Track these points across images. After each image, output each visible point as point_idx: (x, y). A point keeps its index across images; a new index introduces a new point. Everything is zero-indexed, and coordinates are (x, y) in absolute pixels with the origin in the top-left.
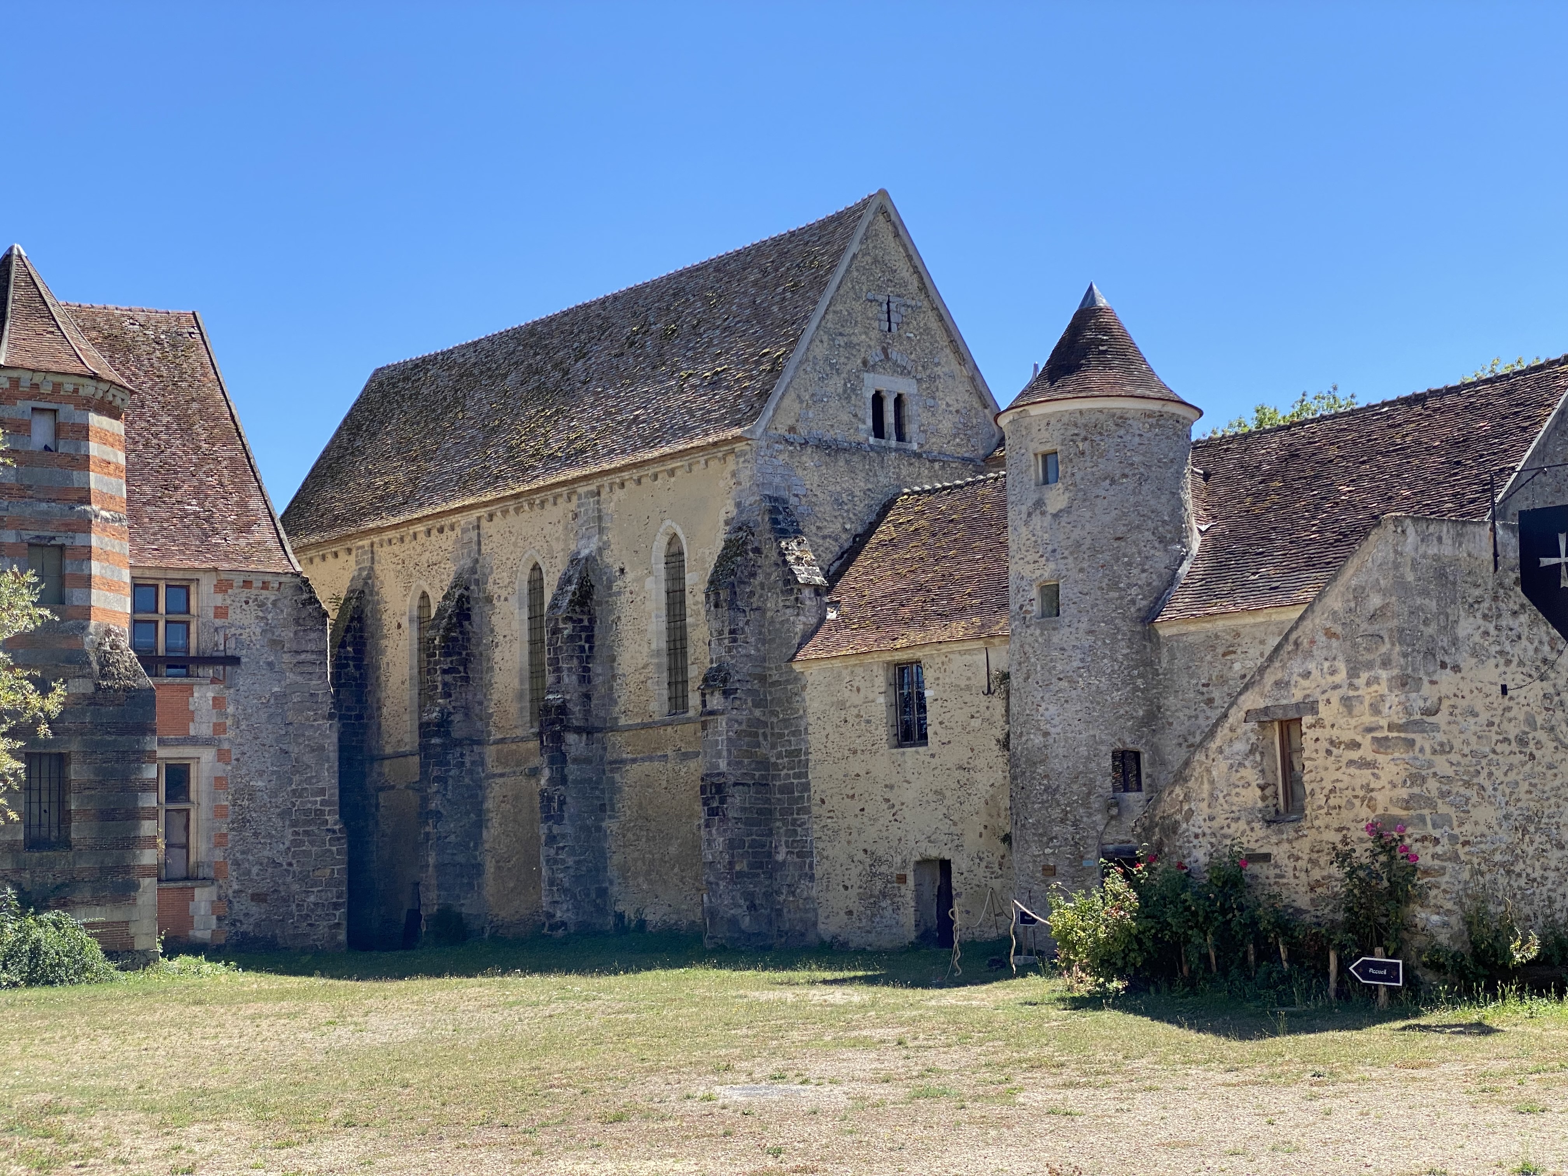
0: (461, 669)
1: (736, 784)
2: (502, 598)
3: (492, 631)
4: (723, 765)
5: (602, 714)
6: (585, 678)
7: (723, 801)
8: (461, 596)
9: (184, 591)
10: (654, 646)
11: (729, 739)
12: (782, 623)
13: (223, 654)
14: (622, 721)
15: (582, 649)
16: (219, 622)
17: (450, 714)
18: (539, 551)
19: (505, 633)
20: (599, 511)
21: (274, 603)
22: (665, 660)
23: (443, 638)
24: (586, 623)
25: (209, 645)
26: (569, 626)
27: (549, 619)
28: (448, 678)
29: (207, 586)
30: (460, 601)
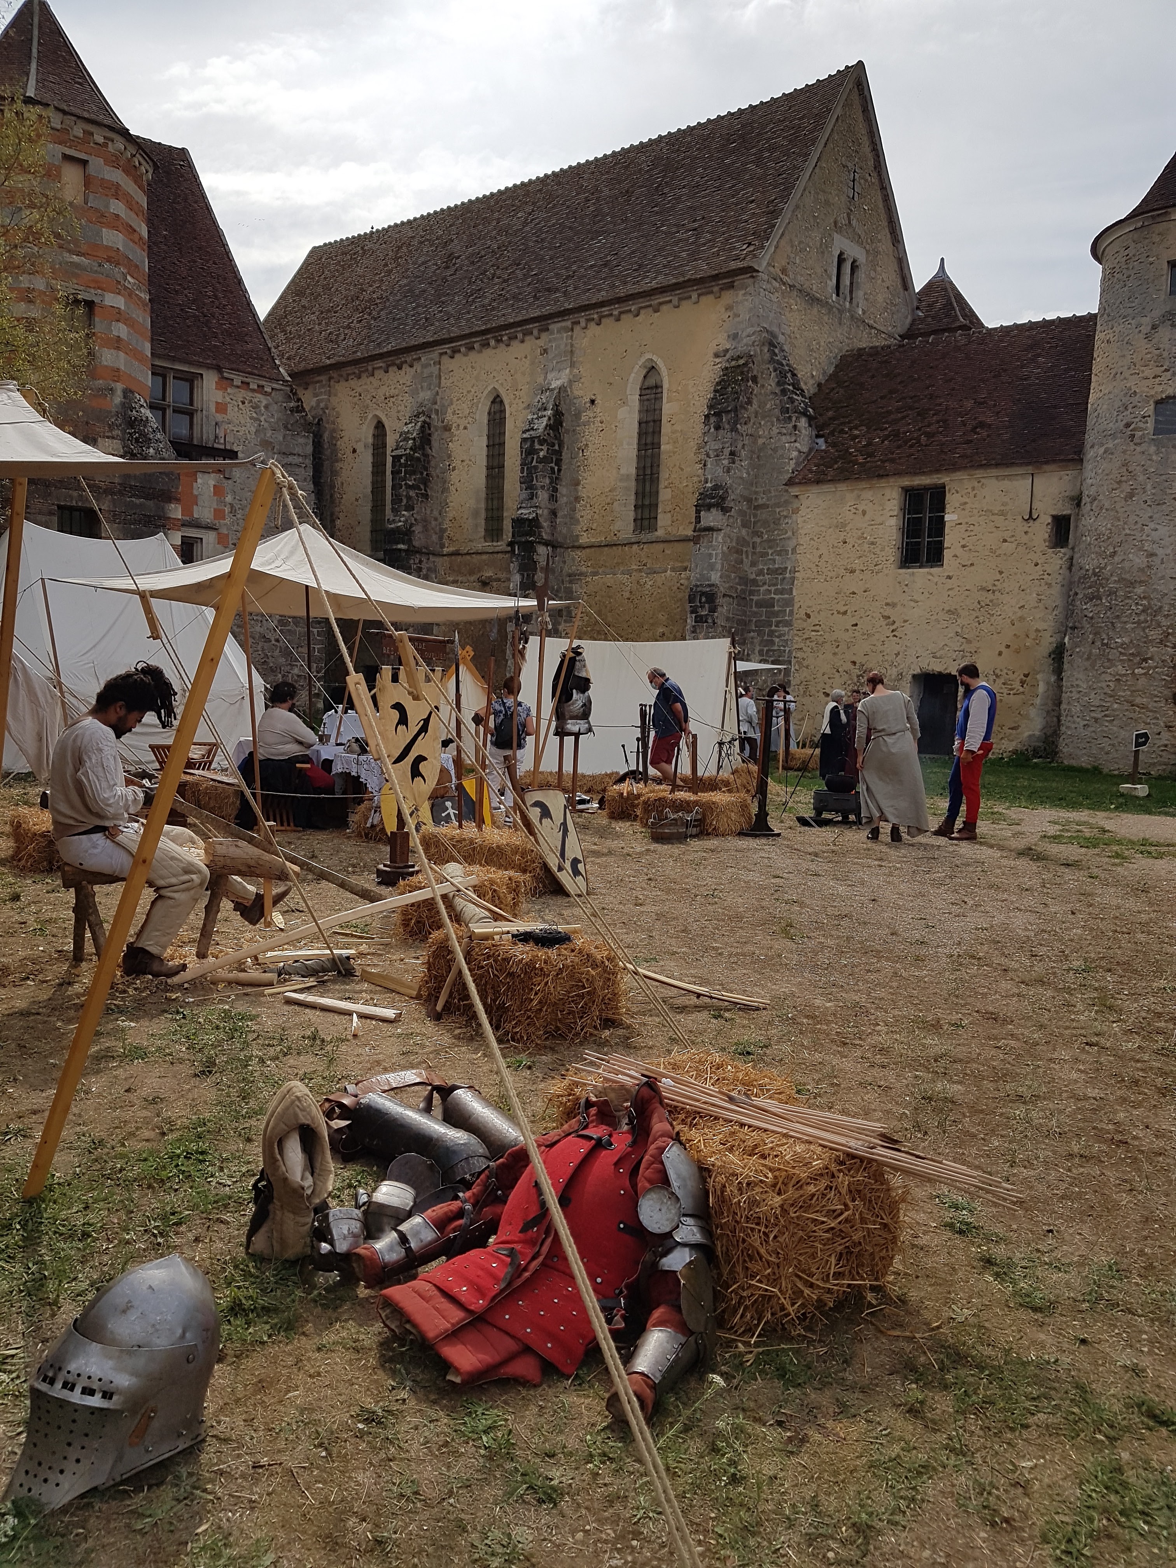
0: (422, 487)
1: (724, 595)
2: (461, 427)
3: (449, 456)
4: (715, 577)
5: (564, 531)
6: (553, 496)
7: (713, 610)
8: (424, 422)
9: (188, 384)
10: (623, 471)
11: (723, 553)
12: (775, 450)
13: (222, 447)
14: (584, 540)
15: (552, 469)
16: (219, 417)
17: (412, 525)
18: (502, 384)
19: (464, 458)
20: (572, 346)
21: (266, 407)
22: (633, 484)
23: (409, 457)
24: (557, 447)
25: (212, 437)
26: (545, 447)
27: (524, 440)
28: (412, 493)
29: (210, 380)
30: (422, 427)
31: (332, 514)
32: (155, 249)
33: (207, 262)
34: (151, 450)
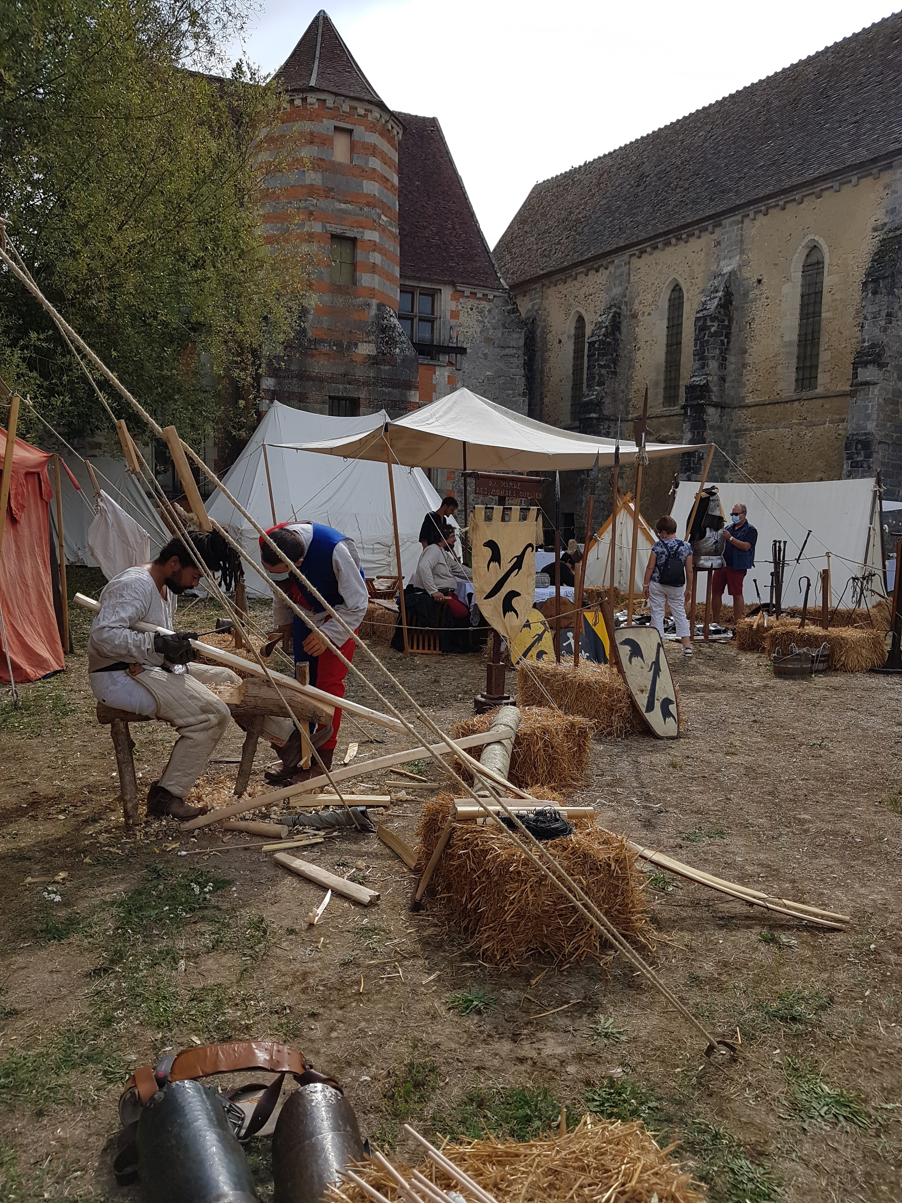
0: (612, 366)
1: (880, 443)
2: (646, 314)
3: (635, 339)
4: (871, 426)
5: (732, 393)
6: (723, 365)
7: (869, 456)
8: (615, 312)
9: (430, 298)
10: (786, 338)
11: (879, 404)
13: (455, 345)
14: (749, 400)
15: (722, 341)
16: (453, 322)
17: (602, 397)
18: (681, 275)
19: (648, 339)
20: (742, 235)
21: (489, 311)
22: (795, 350)
23: (602, 342)
24: (726, 323)
25: (447, 338)
26: (716, 324)
27: (698, 319)
28: (603, 371)
29: (447, 293)
30: (614, 316)
31: (542, 394)
32: (410, 196)
33: (448, 202)
34: (397, 350)
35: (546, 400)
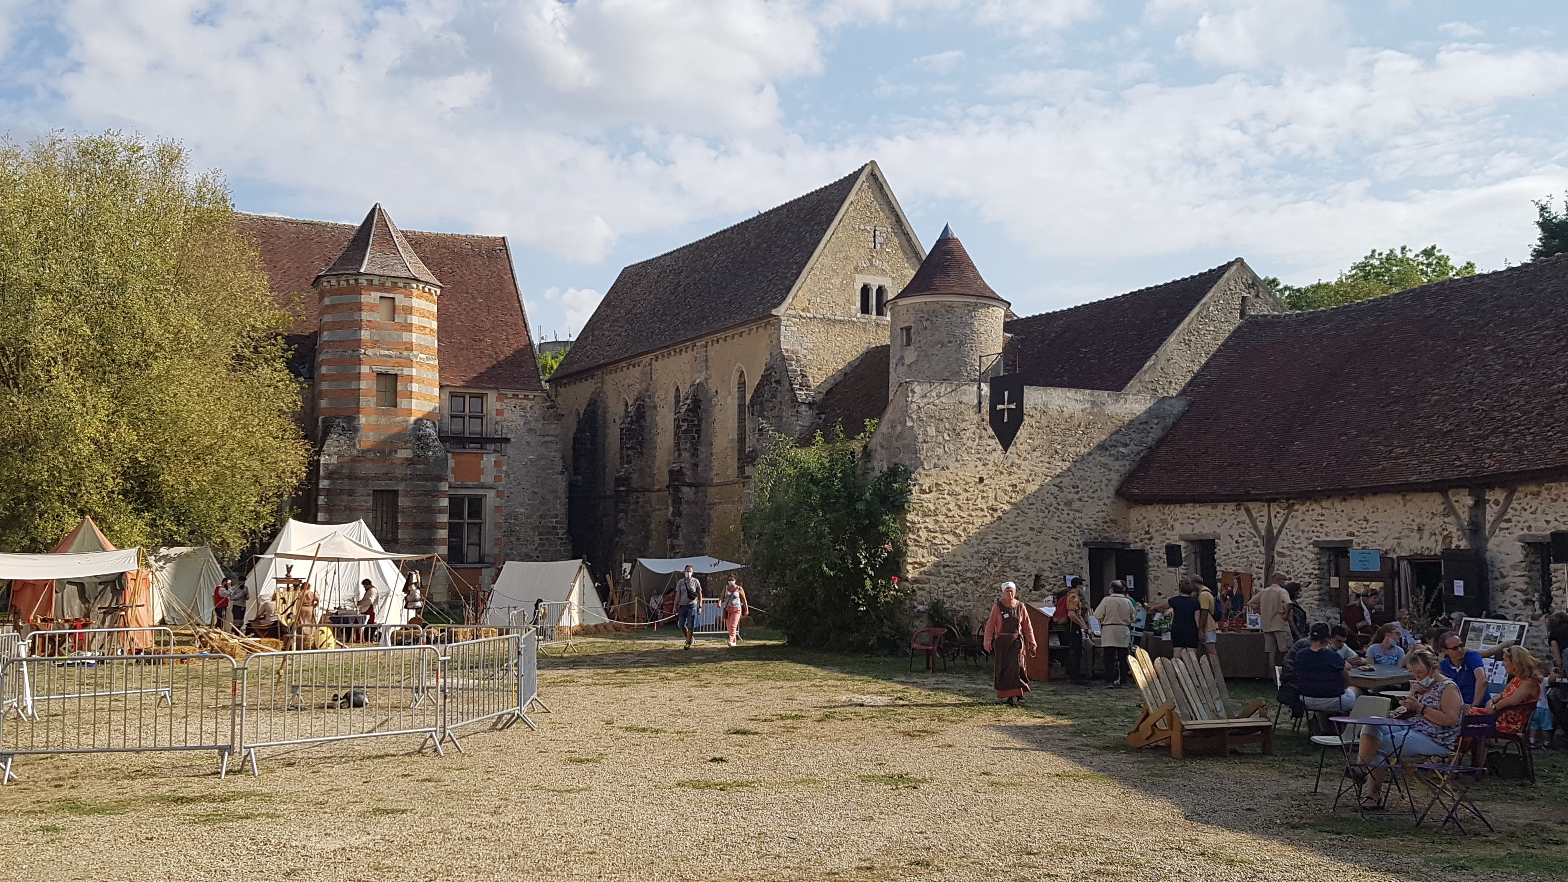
0: (639, 447)
2: (661, 407)
3: (656, 425)
5: (703, 476)
6: (695, 453)
8: (640, 404)
9: (480, 400)
10: (731, 437)
12: (790, 425)
13: (500, 436)
14: (716, 480)
15: (693, 438)
16: (498, 418)
17: (630, 473)
18: (678, 379)
19: (663, 427)
20: (706, 356)
21: (531, 407)
22: (736, 445)
23: (628, 429)
24: (696, 422)
25: (493, 431)
26: (686, 424)
27: (675, 419)
28: (630, 452)
29: (492, 397)
30: (638, 408)
32: (472, 313)
33: (506, 315)
34: (431, 453)
35: (607, 470)
